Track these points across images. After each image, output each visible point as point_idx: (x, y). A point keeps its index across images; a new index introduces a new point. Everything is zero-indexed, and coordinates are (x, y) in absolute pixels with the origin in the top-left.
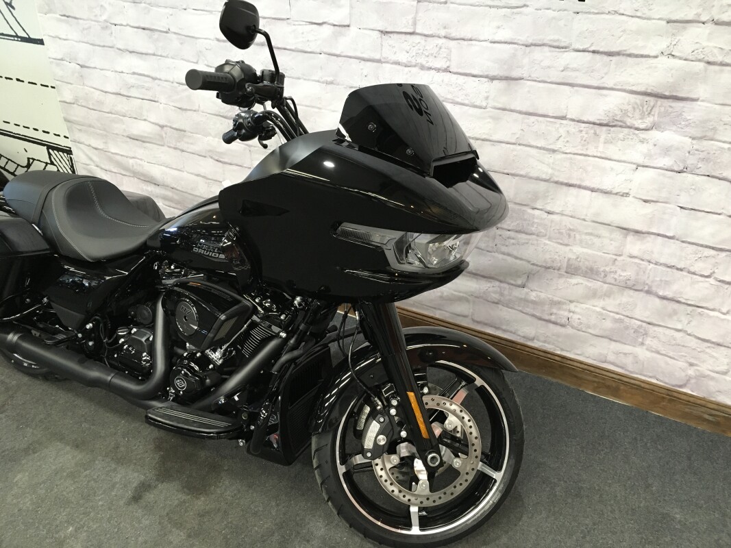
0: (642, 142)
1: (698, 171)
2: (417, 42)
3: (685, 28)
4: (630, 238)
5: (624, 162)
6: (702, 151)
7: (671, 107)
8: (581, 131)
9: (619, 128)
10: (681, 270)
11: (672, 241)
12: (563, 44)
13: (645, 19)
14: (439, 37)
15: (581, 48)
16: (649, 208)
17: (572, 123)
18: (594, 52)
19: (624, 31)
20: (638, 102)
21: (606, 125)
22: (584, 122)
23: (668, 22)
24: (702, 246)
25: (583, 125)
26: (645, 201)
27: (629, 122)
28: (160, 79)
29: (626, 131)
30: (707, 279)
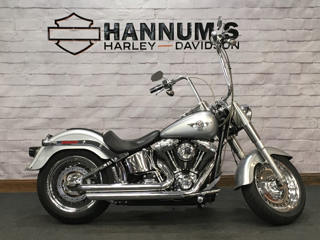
0: (262, 88)
1: (279, 94)
2: (185, 66)
3: (267, 54)
4: (265, 121)
5: (258, 96)
6: (279, 88)
7: (268, 77)
8: (244, 88)
9: (255, 85)
10: (282, 128)
11: (278, 118)
12: (234, 62)
13: (256, 52)
14: (193, 63)
15: (240, 62)
16: (269, 109)
17: (241, 86)
18: (244, 63)
19: (251, 56)
20: (259, 76)
21: (251, 85)
22: (244, 85)
23: (263, 53)
24: (286, 118)
25: (244, 86)
26: (267, 107)
27: (257, 83)
28: (55, 96)
29: (257, 86)
30: (290, 129)
